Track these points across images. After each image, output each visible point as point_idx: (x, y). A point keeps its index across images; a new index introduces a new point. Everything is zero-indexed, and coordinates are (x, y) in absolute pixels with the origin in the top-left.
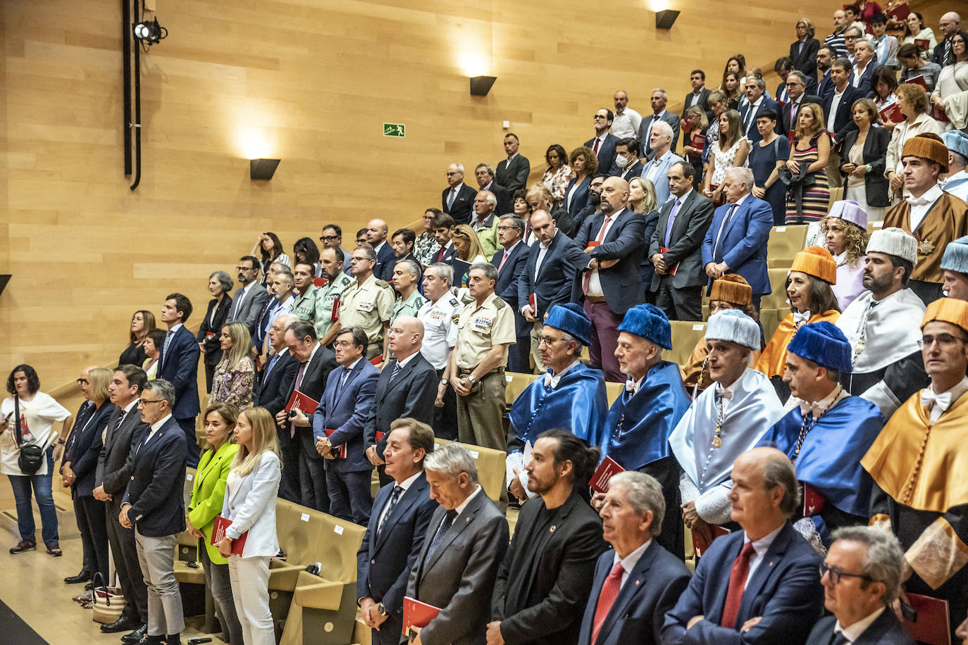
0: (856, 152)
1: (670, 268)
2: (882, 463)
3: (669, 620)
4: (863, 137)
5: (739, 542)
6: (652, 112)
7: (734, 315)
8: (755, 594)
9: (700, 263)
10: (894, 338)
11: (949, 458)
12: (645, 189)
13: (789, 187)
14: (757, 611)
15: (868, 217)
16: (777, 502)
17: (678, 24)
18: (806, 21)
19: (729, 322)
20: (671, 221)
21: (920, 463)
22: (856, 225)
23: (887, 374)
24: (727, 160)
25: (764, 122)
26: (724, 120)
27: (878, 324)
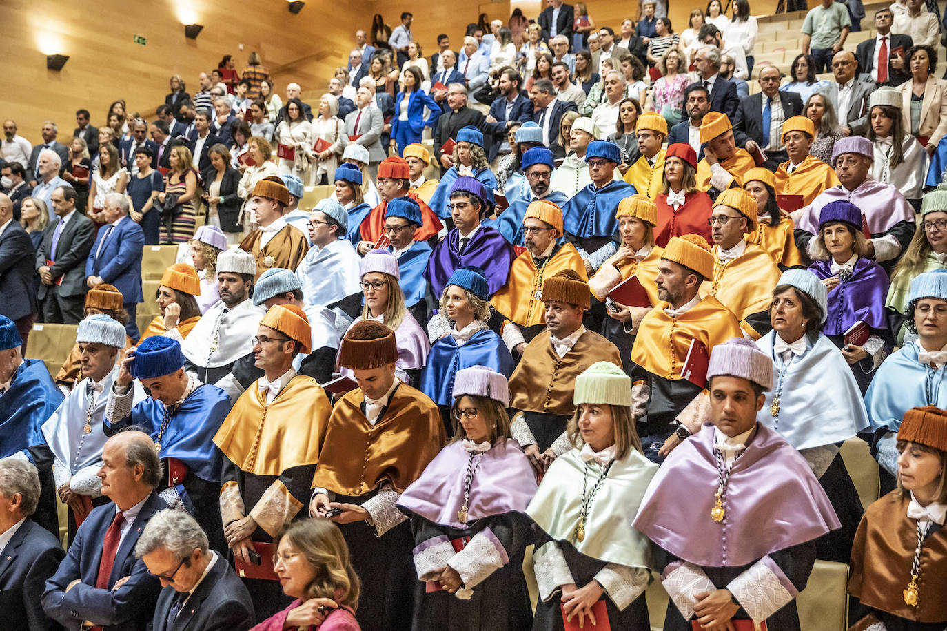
0: (215, 187)
1: (55, 279)
2: (231, 440)
3: (49, 587)
4: (220, 176)
5: (112, 512)
6: (43, 141)
7: (102, 320)
8: (125, 557)
9: (84, 274)
10: (241, 338)
11: (282, 432)
12: (38, 208)
13: (162, 214)
14: (127, 572)
15: (228, 241)
16: (138, 478)
17: (67, 66)
18: (179, 77)
19: (98, 327)
20: (56, 238)
21: (259, 437)
22: (212, 246)
23: (234, 368)
24: (109, 187)
25: (141, 158)
26: (105, 153)
27: (229, 328)
